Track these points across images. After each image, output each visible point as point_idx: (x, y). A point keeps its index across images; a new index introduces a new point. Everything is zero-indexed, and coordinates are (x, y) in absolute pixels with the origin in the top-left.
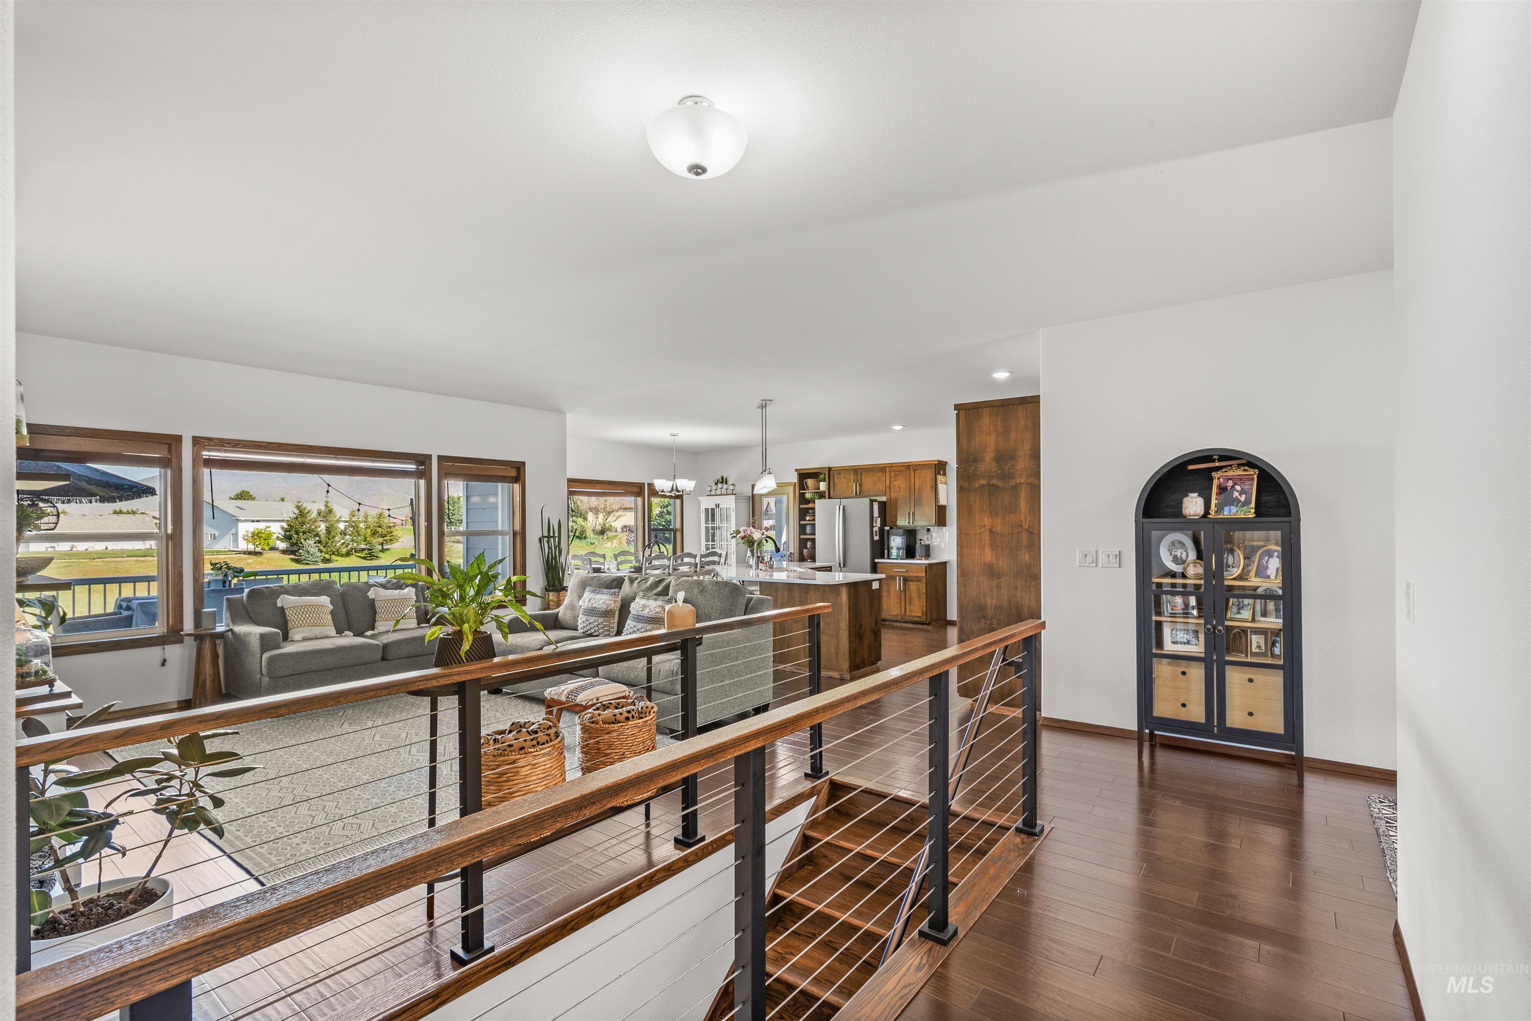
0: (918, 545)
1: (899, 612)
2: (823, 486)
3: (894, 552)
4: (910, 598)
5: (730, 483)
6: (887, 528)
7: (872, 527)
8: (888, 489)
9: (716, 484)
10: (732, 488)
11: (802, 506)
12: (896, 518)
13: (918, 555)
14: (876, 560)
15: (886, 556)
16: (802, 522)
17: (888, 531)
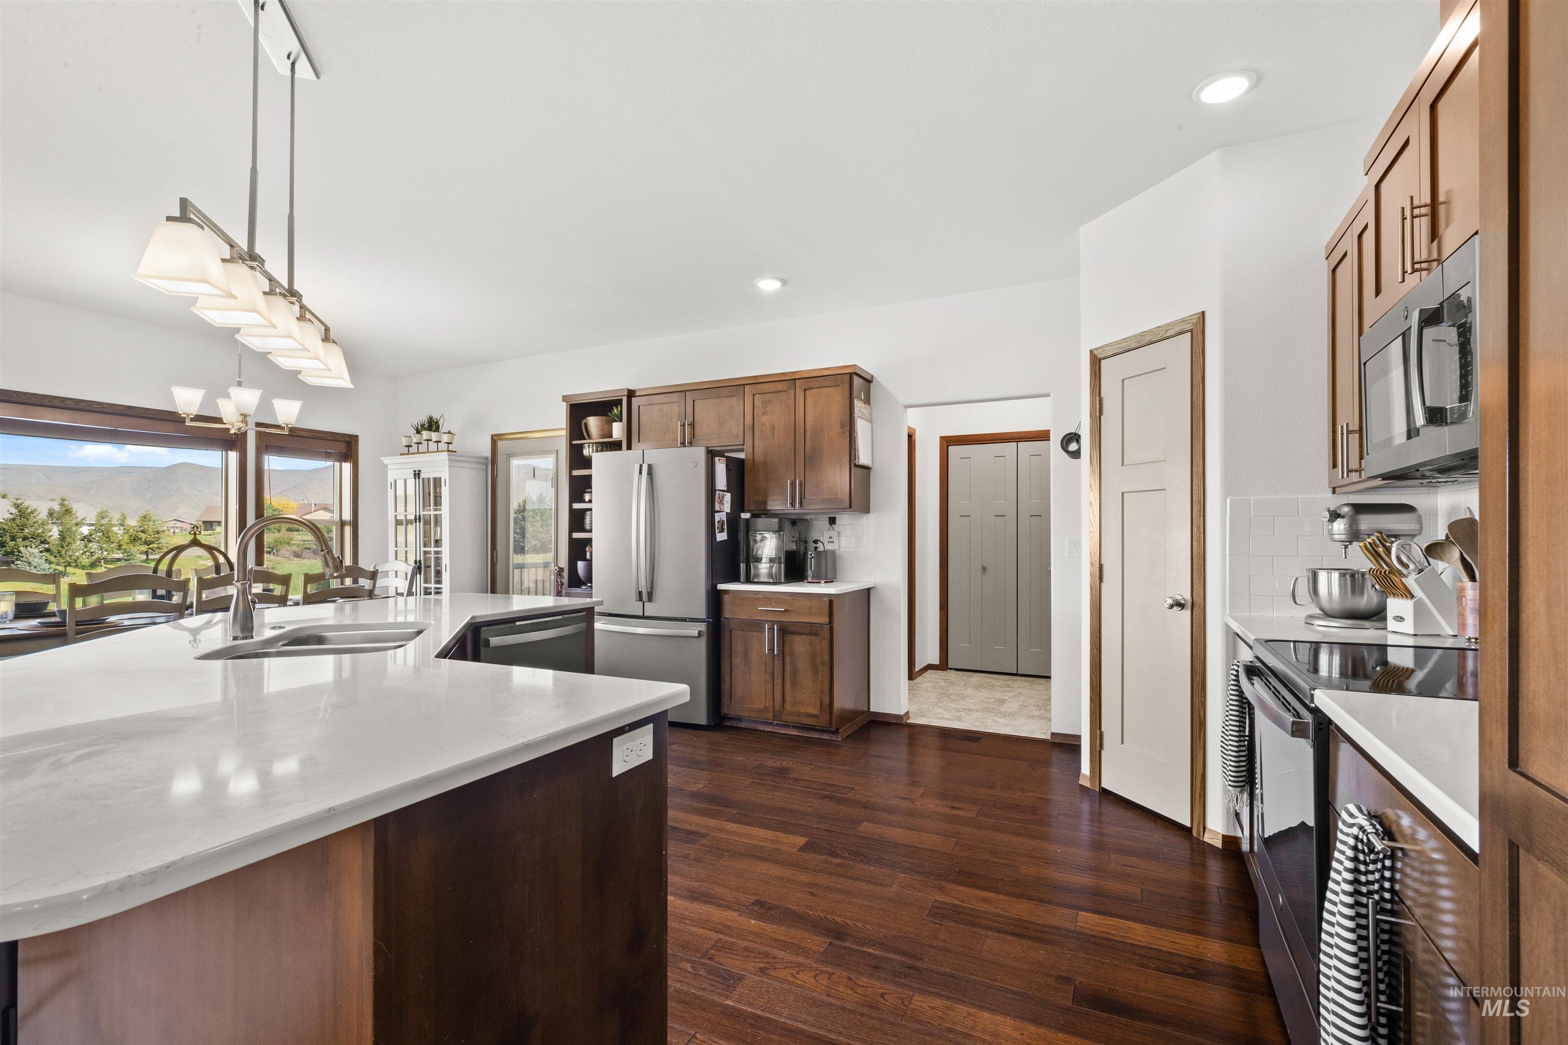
0: (811, 553)
1: (769, 704)
2: (618, 431)
3: (764, 568)
4: (795, 673)
5: (443, 429)
6: (745, 516)
7: (711, 511)
8: (748, 433)
9: (418, 432)
10: (445, 438)
11: (576, 473)
12: (766, 495)
13: (810, 573)
14: (721, 587)
15: (742, 578)
16: (576, 506)
17: (747, 520)
